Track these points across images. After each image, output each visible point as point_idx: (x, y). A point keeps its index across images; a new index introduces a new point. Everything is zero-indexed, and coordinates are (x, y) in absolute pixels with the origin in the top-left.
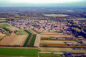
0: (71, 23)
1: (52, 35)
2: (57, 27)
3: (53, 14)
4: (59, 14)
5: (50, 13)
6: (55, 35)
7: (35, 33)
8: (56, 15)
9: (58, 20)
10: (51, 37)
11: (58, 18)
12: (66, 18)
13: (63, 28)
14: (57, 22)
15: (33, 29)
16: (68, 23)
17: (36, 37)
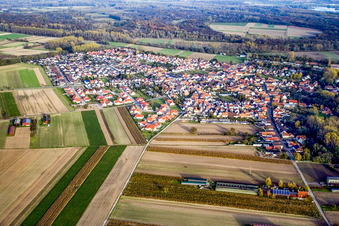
0: (318, 79)
2: (242, 99)
3: (252, 25)
4: (276, 24)
5: (239, 19)
6: (212, 154)
7: (122, 140)
8: (266, 26)
9: (261, 54)
10: (188, 172)
11: (264, 47)
12: (302, 49)
13: (271, 108)
14: (252, 69)
15: (125, 111)
16: (305, 75)
17: (114, 170)
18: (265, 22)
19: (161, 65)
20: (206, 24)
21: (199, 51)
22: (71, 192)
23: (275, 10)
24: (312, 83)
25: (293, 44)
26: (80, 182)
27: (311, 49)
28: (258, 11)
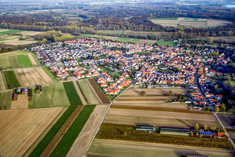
0: (230, 56)
1: (147, 109)
2: (176, 71)
3: (182, 19)
4: (199, 17)
5: (172, 15)
6: (157, 109)
7: (93, 101)
8: (191, 19)
9: (189, 39)
10: (141, 122)
11: (191, 34)
12: (218, 35)
13: (197, 76)
14: (182, 50)
16: (220, 53)
17: (88, 122)
18: (191, 17)
19: (118, 49)
20: (149, 19)
21: (144, 38)
22: (59, 137)
23: (198, 8)
24: (226, 59)
25: (212, 31)
26: (65, 130)
27: (224, 35)
28: (186, 9)
